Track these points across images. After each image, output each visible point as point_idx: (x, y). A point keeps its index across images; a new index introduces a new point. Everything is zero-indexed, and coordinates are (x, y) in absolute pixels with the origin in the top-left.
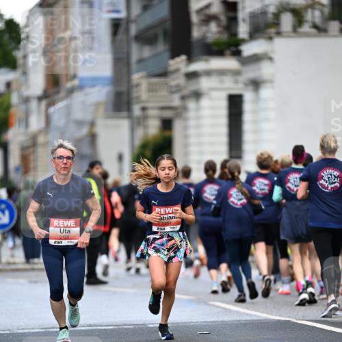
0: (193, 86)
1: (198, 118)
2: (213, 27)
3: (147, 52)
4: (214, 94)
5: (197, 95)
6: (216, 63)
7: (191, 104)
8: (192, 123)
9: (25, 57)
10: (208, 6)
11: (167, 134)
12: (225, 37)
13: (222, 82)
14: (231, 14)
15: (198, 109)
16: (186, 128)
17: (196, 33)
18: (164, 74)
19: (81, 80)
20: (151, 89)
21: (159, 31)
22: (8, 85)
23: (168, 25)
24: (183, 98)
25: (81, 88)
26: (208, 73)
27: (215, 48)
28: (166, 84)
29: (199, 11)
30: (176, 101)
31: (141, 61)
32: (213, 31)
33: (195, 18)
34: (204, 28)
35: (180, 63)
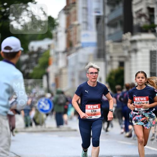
0: (134, 47)
1: (136, 61)
2: (143, 19)
3: (113, 31)
4: (144, 50)
5: (136, 51)
6: (145, 36)
7: (133, 55)
8: (133, 63)
9: (57, 33)
10: (141, 10)
11: (122, 68)
12: (148, 24)
13: (147, 45)
14: (151, 14)
15: (136, 57)
16: (130, 66)
17: (135, 22)
18: (121, 41)
19: (83, 44)
20: (115, 48)
21: (118, 22)
22: (49, 46)
23: (122, 19)
24: (129, 52)
25: (82, 47)
26: (141, 41)
27: (144, 29)
28: (122, 46)
29: (137, 12)
30: (126, 53)
31: (110, 35)
32: (143, 21)
33: (135, 15)
34: (139, 20)
35: (128, 36)
